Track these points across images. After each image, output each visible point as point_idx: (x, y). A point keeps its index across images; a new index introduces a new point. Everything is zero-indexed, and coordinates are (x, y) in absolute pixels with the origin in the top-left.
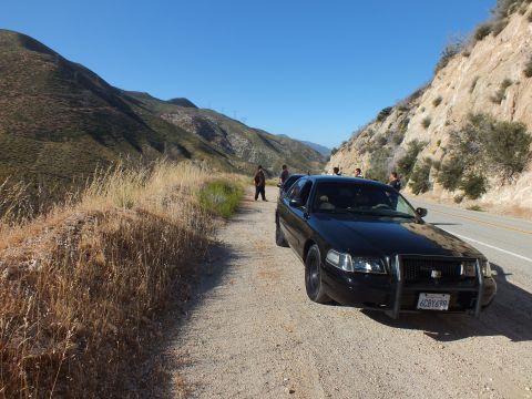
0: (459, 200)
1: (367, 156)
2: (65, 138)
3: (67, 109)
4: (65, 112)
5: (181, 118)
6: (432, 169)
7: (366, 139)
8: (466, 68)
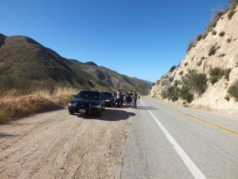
2: (42, 79)
3: (43, 67)
4: (42, 68)
5: (91, 70)
7: (165, 79)
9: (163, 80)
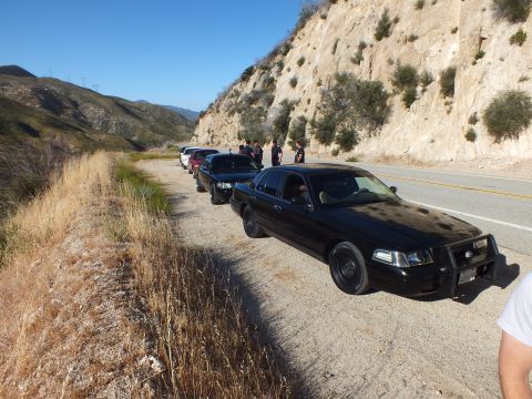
0: (335, 153)
1: (237, 117)
5: (15, 90)
6: (308, 126)
7: (233, 100)
8: (325, 29)
9: (226, 102)
